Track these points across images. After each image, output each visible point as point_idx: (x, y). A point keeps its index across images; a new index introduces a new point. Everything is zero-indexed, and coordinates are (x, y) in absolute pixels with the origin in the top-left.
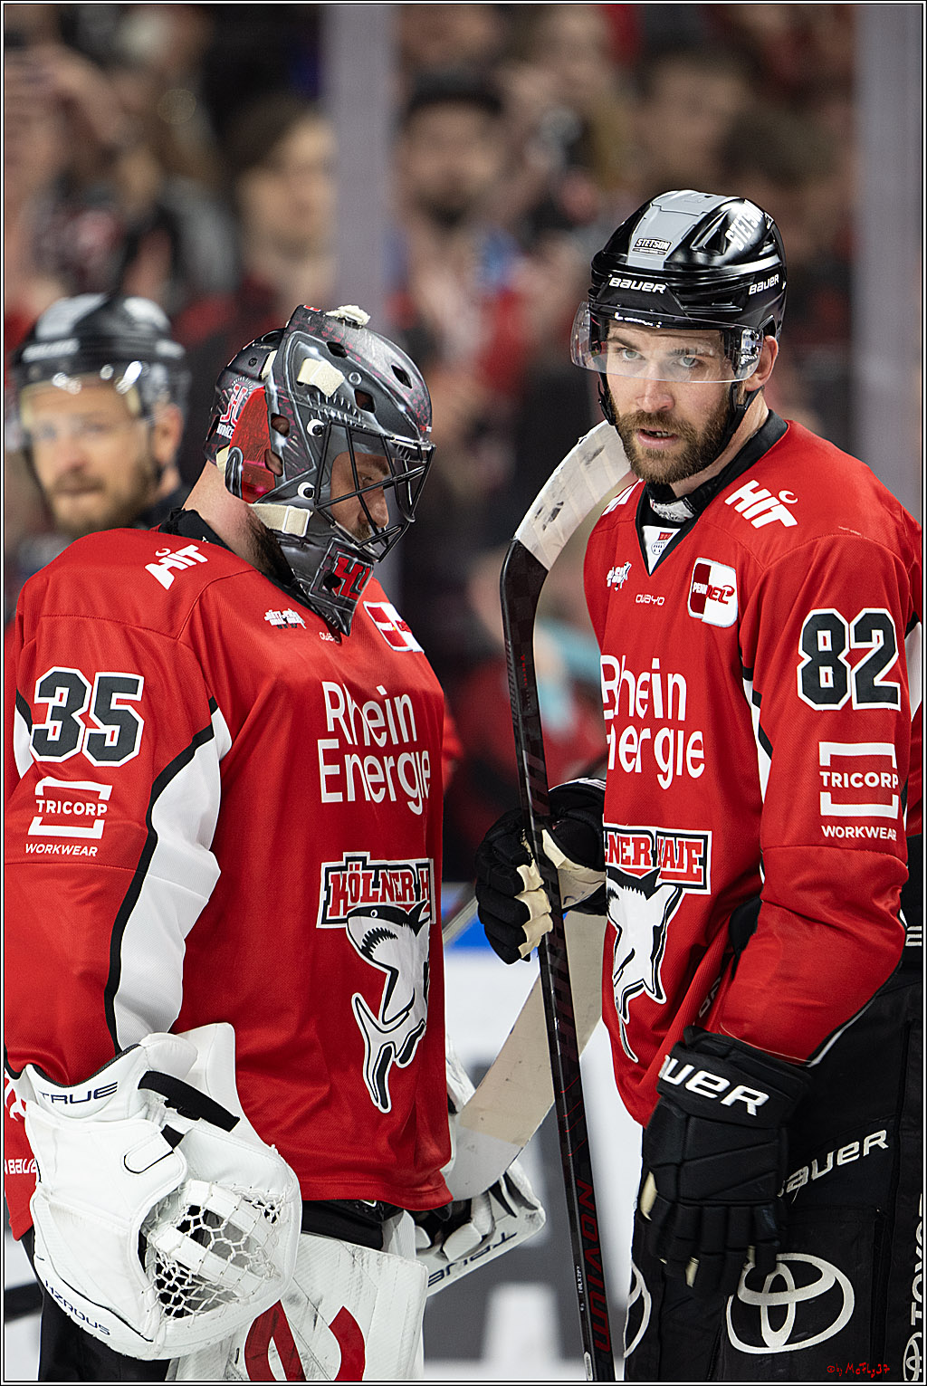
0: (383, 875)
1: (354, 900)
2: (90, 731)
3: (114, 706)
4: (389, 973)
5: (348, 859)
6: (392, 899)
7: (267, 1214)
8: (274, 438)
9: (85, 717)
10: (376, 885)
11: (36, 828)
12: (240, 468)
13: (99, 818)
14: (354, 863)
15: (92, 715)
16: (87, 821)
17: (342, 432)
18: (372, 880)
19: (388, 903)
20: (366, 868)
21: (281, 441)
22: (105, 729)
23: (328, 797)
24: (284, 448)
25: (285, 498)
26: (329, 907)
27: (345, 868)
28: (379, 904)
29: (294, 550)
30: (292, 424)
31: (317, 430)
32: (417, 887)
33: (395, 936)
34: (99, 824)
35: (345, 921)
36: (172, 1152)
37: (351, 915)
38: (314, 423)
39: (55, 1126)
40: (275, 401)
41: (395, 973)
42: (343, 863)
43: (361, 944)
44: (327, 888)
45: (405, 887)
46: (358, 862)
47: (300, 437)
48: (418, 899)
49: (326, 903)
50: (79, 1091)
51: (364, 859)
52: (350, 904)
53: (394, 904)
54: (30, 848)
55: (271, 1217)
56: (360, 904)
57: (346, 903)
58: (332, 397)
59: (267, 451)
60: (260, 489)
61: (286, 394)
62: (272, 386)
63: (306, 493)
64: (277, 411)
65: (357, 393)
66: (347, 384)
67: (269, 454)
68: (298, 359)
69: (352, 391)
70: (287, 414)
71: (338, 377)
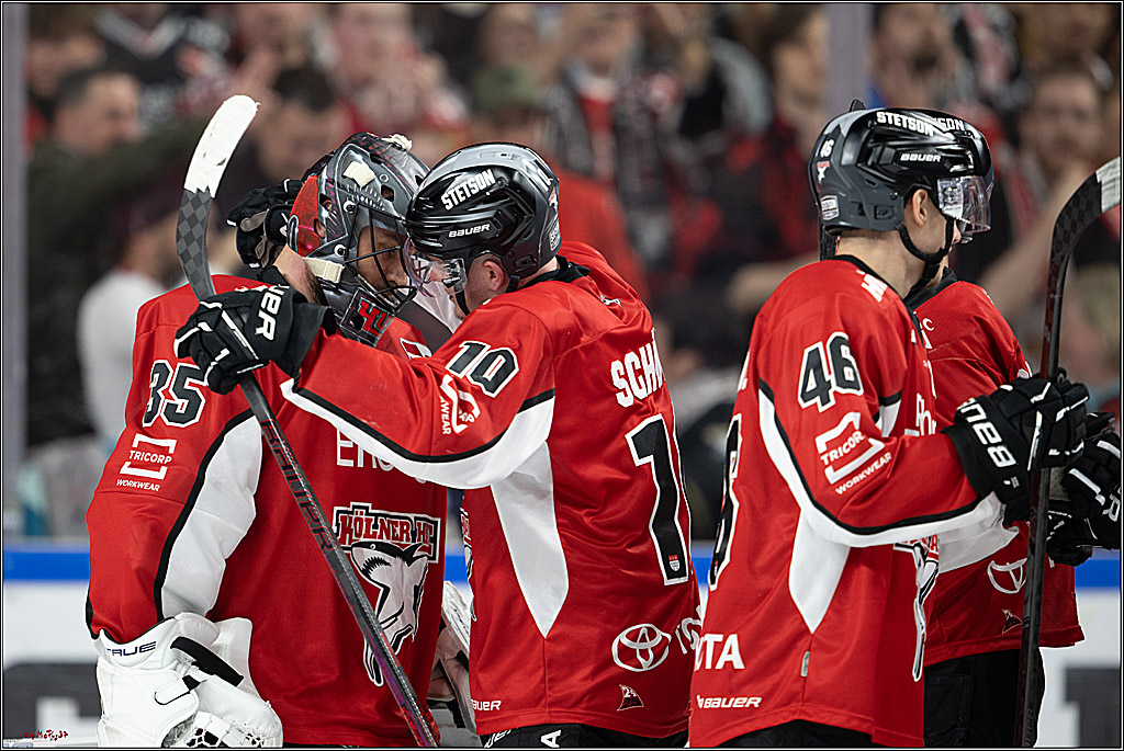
0: (382, 521)
1: (358, 535)
2: (167, 401)
3: (186, 386)
4: (382, 589)
5: (354, 507)
6: (388, 538)
7: (254, 743)
8: (321, 211)
9: (166, 392)
10: (375, 526)
11: (125, 470)
12: (298, 231)
14: (359, 511)
15: (171, 391)
16: (156, 467)
17: (367, 211)
18: (373, 523)
19: (385, 540)
20: (367, 514)
21: (325, 214)
22: (178, 402)
23: (341, 462)
24: (327, 219)
25: (326, 255)
26: (339, 537)
27: (352, 513)
28: (377, 540)
29: (331, 293)
30: (334, 202)
31: (349, 208)
32: (414, 534)
33: (388, 564)
34: (163, 469)
35: (350, 549)
36: (188, 693)
37: (354, 546)
38: (348, 203)
39: (113, 672)
40: (323, 186)
41: (387, 590)
42: (350, 509)
43: (362, 567)
44: (338, 525)
45: (402, 531)
46: (363, 510)
47: (338, 213)
48: (414, 541)
49: (336, 535)
51: (367, 508)
52: (354, 538)
53: (389, 542)
54: (120, 482)
55: (257, 745)
56: (362, 539)
57: (351, 537)
58: (364, 188)
59: (316, 220)
60: (310, 247)
61: (333, 182)
62: (324, 176)
63: (340, 252)
64: (324, 193)
65: (383, 187)
66: (377, 181)
67: (317, 222)
68: (347, 161)
69: (380, 185)
70: (331, 195)
71: (372, 175)
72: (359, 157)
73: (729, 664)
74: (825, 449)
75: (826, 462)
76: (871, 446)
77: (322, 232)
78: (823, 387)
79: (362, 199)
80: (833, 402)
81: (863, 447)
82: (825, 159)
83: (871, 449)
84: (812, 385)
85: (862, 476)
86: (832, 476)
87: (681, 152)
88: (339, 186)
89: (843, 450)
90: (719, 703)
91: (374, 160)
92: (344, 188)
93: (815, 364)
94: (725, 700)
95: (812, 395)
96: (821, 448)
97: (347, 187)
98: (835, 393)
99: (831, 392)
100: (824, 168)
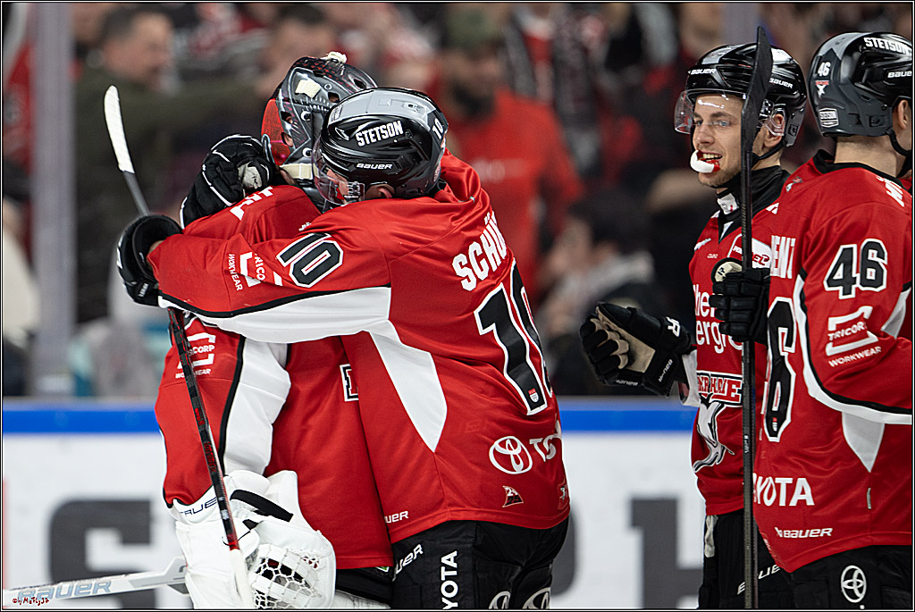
7: (310, 563)
8: (284, 125)
12: (270, 146)
13: (210, 353)
17: (320, 116)
21: (288, 127)
24: (291, 130)
25: (297, 159)
26: (350, 389)
29: (310, 189)
30: (293, 115)
31: (305, 117)
34: (211, 356)
36: (250, 532)
38: (304, 113)
39: (188, 530)
40: (281, 105)
44: (347, 378)
47: (299, 123)
49: (348, 387)
50: (196, 506)
55: (313, 565)
58: (314, 98)
59: (283, 134)
60: (283, 156)
61: (288, 100)
62: (281, 97)
63: (308, 154)
64: (284, 110)
65: (330, 94)
66: (323, 90)
67: (284, 135)
68: (296, 81)
69: (326, 93)
70: (289, 111)
71: (318, 87)
72: (305, 76)
73: (802, 503)
74: (834, 329)
75: (831, 339)
76: (867, 336)
77: (290, 142)
78: (847, 282)
79: (315, 107)
80: (853, 295)
81: (862, 335)
82: (823, 78)
83: (867, 339)
84: (839, 275)
85: (852, 357)
86: (830, 350)
87: (608, 82)
88: (294, 102)
89: (845, 332)
90: (798, 534)
91: (317, 76)
92: (299, 103)
93: (846, 260)
94: (801, 531)
95: (838, 283)
96: (832, 327)
97: (301, 100)
98: (857, 289)
99: (854, 287)
100: (824, 86)
